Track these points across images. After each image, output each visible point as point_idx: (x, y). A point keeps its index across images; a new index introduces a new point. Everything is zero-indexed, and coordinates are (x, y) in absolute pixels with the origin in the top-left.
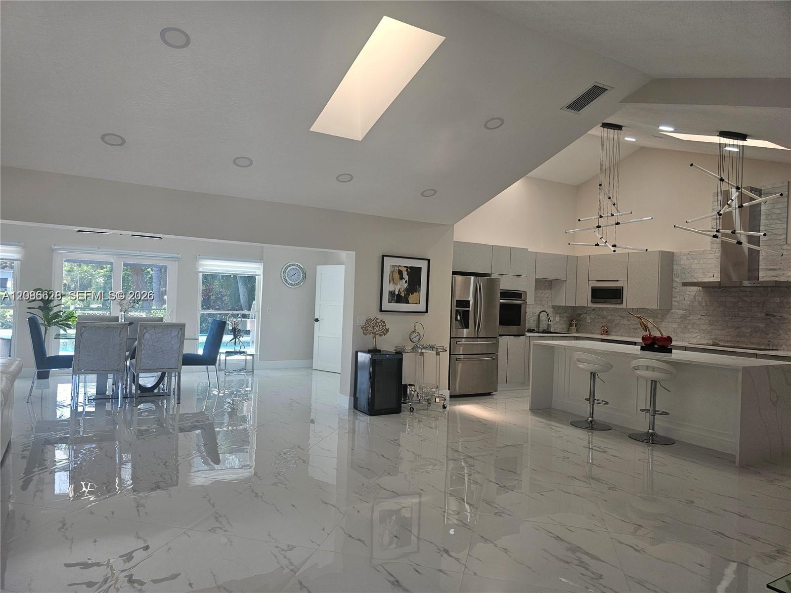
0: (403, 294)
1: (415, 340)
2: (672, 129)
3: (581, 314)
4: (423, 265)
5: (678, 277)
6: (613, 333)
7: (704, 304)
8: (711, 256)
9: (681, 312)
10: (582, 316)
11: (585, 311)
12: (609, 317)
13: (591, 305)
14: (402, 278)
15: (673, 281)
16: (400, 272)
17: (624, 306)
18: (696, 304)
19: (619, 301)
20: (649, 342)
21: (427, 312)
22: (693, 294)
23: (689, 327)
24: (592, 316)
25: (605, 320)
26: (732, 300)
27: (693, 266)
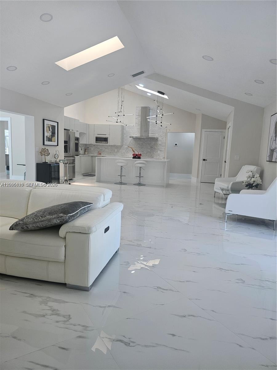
0: (50, 138)
1: (56, 157)
2: (143, 86)
3: (89, 147)
4: (55, 124)
5: (125, 134)
6: (102, 154)
7: (133, 144)
8: (136, 128)
9: (126, 146)
10: (89, 148)
11: (91, 146)
12: (101, 148)
13: (95, 144)
14: (50, 130)
15: (123, 136)
16: (49, 127)
17: (108, 144)
18: (131, 144)
19: (107, 142)
20: (135, 156)
21: (58, 145)
22: (130, 140)
23: (129, 151)
24: (94, 148)
25: (99, 149)
26: (141, 142)
27: (130, 131)
